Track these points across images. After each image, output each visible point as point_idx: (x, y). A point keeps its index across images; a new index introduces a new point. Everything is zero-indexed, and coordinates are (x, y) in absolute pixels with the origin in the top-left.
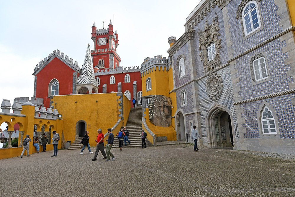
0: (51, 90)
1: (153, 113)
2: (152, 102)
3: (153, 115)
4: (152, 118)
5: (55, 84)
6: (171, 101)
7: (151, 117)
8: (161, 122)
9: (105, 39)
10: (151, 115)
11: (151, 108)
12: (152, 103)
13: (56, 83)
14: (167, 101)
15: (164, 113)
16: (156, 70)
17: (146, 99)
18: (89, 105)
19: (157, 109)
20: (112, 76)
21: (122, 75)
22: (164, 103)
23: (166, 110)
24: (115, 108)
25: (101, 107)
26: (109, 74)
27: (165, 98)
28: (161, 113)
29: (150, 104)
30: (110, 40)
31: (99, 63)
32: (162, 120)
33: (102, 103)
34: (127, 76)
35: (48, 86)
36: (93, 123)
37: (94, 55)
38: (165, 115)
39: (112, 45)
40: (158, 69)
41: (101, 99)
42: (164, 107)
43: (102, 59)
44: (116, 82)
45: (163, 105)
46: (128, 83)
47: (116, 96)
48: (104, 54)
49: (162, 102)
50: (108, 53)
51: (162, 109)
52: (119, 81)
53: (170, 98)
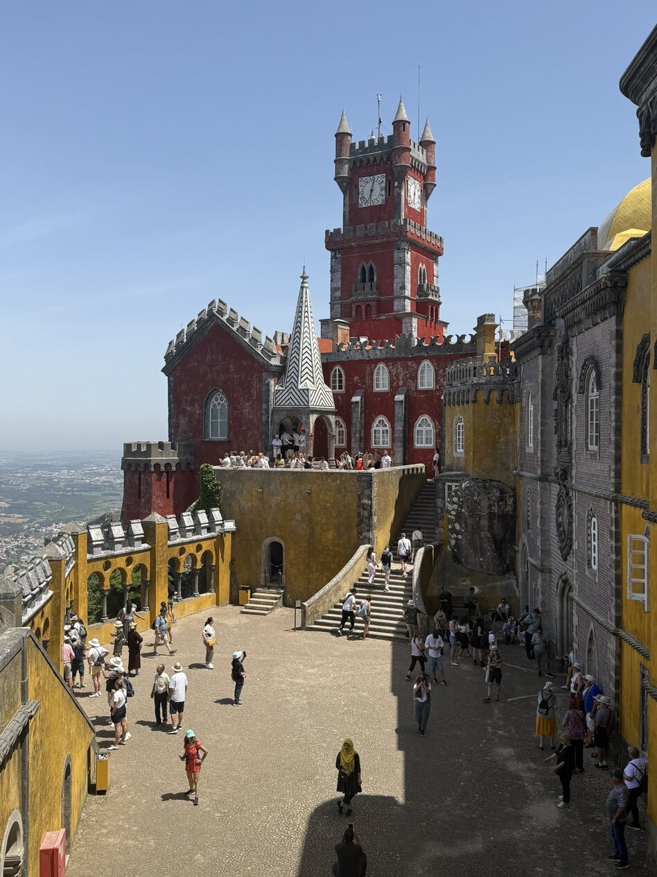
0: (211, 420)
1: (458, 533)
2: (455, 499)
3: (460, 537)
4: (457, 546)
5: (219, 401)
6: (515, 502)
7: (453, 542)
8: (481, 559)
9: (380, 179)
10: (452, 536)
11: (453, 517)
12: (455, 503)
13: (221, 400)
14: (502, 499)
15: (489, 535)
16: (475, 401)
17: (448, 484)
18: (291, 500)
19: (470, 521)
20: (381, 365)
21: (409, 363)
22: (490, 506)
23: (500, 526)
24: (354, 514)
25: (319, 508)
26: (372, 357)
27: (494, 490)
28: (482, 534)
29: (450, 505)
30: (396, 184)
31: (359, 277)
32: (483, 555)
33: (321, 496)
34: (424, 367)
35: (201, 408)
36: (300, 547)
37: (344, 248)
38: (495, 540)
39: (406, 201)
40: (482, 396)
41: (318, 486)
42: (491, 516)
43: (371, 262)
44: (391, 387)
45: (487, 511)
46: (426, 392)
47: (356, 481)
48: (376, 244)
49: (485, 504)
50: (390, 239)
51: (484, 523)
52: (401, 383)
53: (514, 489)
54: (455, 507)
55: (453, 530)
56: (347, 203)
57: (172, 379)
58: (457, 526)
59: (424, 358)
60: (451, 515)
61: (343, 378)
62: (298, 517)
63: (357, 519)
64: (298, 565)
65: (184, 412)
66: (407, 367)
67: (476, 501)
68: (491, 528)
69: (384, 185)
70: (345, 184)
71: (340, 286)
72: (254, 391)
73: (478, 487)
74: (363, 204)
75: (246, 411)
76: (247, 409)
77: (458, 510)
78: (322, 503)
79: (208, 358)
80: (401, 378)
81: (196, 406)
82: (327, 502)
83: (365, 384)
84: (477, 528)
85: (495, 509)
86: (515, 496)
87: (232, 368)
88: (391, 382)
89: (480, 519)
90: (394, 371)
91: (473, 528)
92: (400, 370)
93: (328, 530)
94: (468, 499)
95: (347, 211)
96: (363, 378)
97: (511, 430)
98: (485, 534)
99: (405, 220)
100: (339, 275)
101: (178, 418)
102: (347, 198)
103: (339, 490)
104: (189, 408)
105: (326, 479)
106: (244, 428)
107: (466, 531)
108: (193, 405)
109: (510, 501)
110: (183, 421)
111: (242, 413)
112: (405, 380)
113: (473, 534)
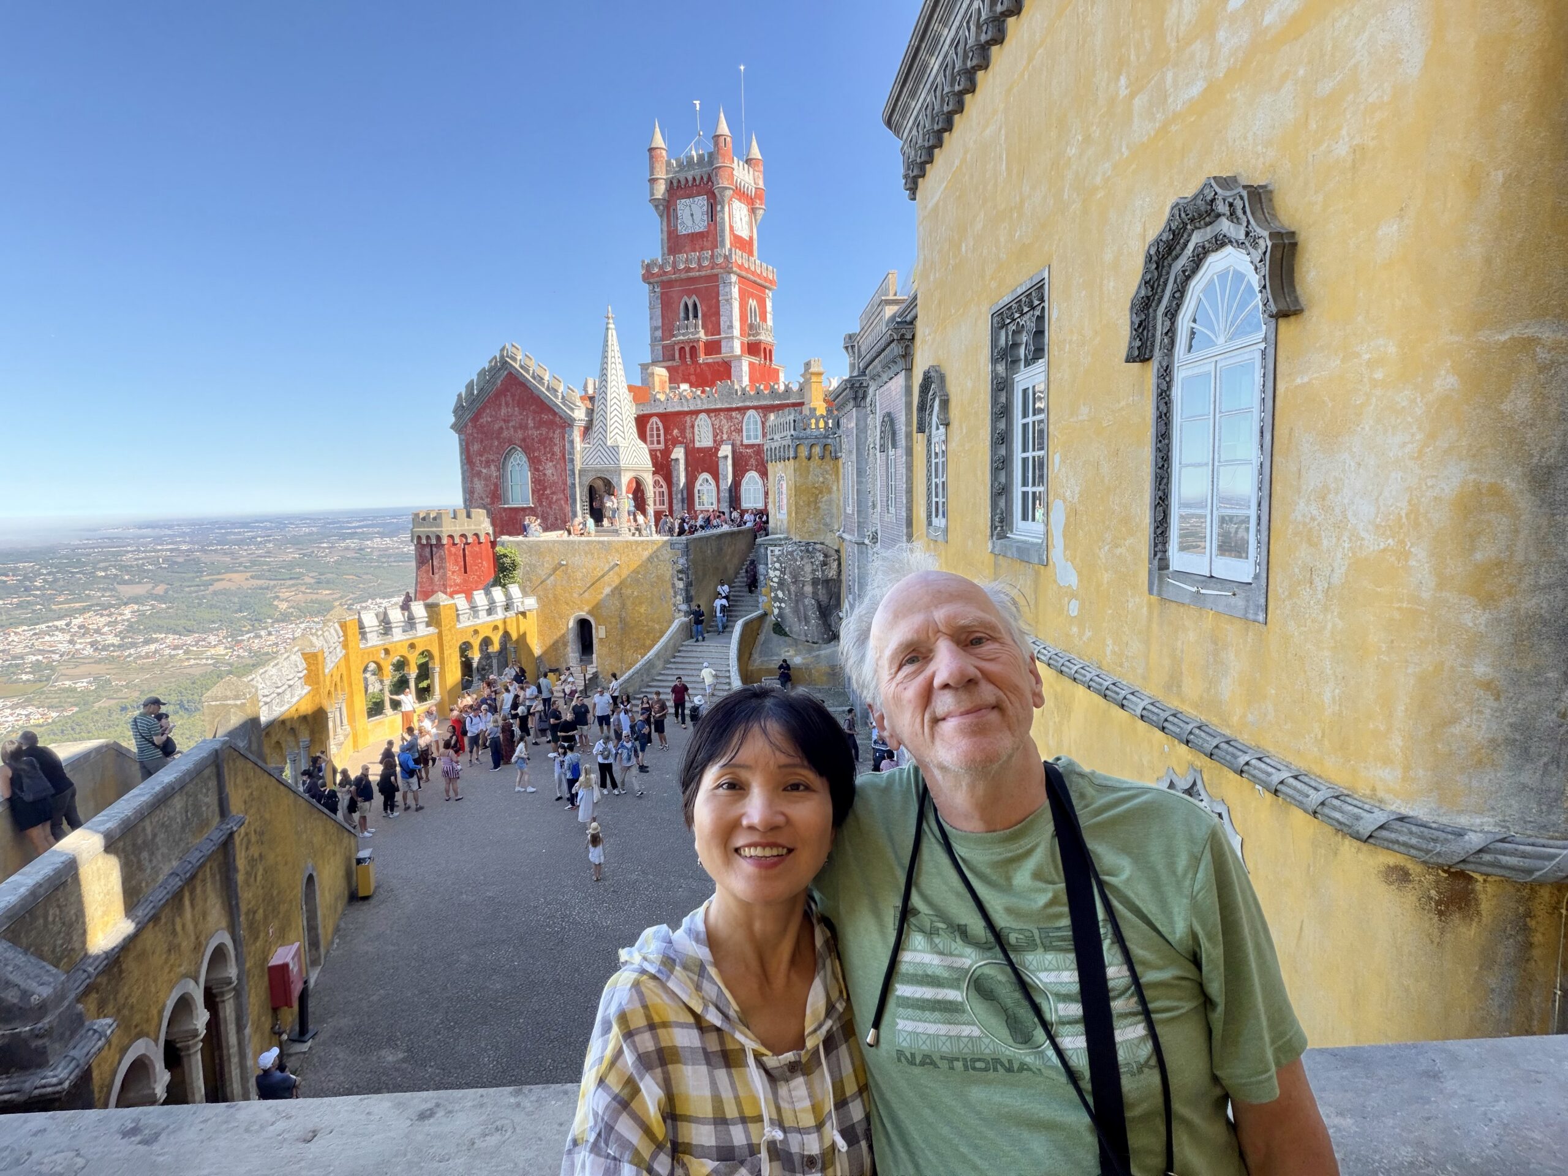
0: (510, 483)
1: (781, 601)
2: (778, 565)
3: (783, 605)
4: (780, 615)
5: (518, 461)
6: (839, 566)
8: (806, 627)
9: (700, 202)
10: (776, 605)
11: (776, 585)
12: (778, 570)
13: (521, 459)
14: (824, 564)
15: (813, 602)
16: (795, 458)
17: (770, 548)
18: (598, 572)
19: (793, 588)
20: (703, 416)
21: (734, 414)
22: (814, 571)
23: (824, 592)
24: (668, 584)
25: (629, 580)
26: (692, 408)
27: (818, 554)
28: (806, 601)
29: (773, 572)
30: (719, 208)
31: (682, 315)
32: (807, 622)
33: (631, 568)
34: (749, 418)
35: (499, 470)
36: (611, 623)
37: (662, 282)
38: (820, 606)
39: (731, 227)
40: (804, 452)
41: (628, 556)
42: (815, 582)
43: (694, 297)
44: (715, 441)
45: (811, 577)
46: (752, 446)
47: (669, 549)
48: (701, 277)
49: (808, 568)
50: (715, 271)
51: (808, 589)
52: (725, 437)
53: (838, 551)
54: (778, 573)
55: (776, 599)
56: (665, 229)
57: (463, 437)
59: (748, 408)
60: (774, 582)
61: (662, 432)
62: (608, 592)
63: (670, 589)
64: (609, 642)
65: (479, 473)
66: (731, 418)
67: (799, 567)
68: (815, 594)
69: (705, 208)
70: (661, 207)
71: (660, 324)
72: (557, 449)
73: (801, 551)
74: (682, 231)
75: (549, 472)
76: (549, 470)
77: (780, 576)
78: (631, 575)
79: (503, 411)
80: (725, 431)
81: (493, 468)
82: (638, 573)
83: (685, 437)
84: (800, 596)
85: (819, 574)
86: (839, 560)
87: (531, 424)
88: (715, 436)
89: (803, 586)
90: (717, 422)
91: (796, 596)
92: (724, 421)
93: (641, 603)
94: (791, 565)
95: (665, 237)
96: (683, 431)
97: (835, 488)
98: (809, 601)
99: (730, 250)
100: (659, 312)
101: (472, 482)
102: (665, 224)
103: (650, 559)
104: (484, 471)
105: (636, 548)
106: (548, 492)
107: (790, 599)
108: (489, 467)
109: (835, 565)
110: (479, 485)
111: (545, 475)
112: (730, 433)
113: (797, 602)
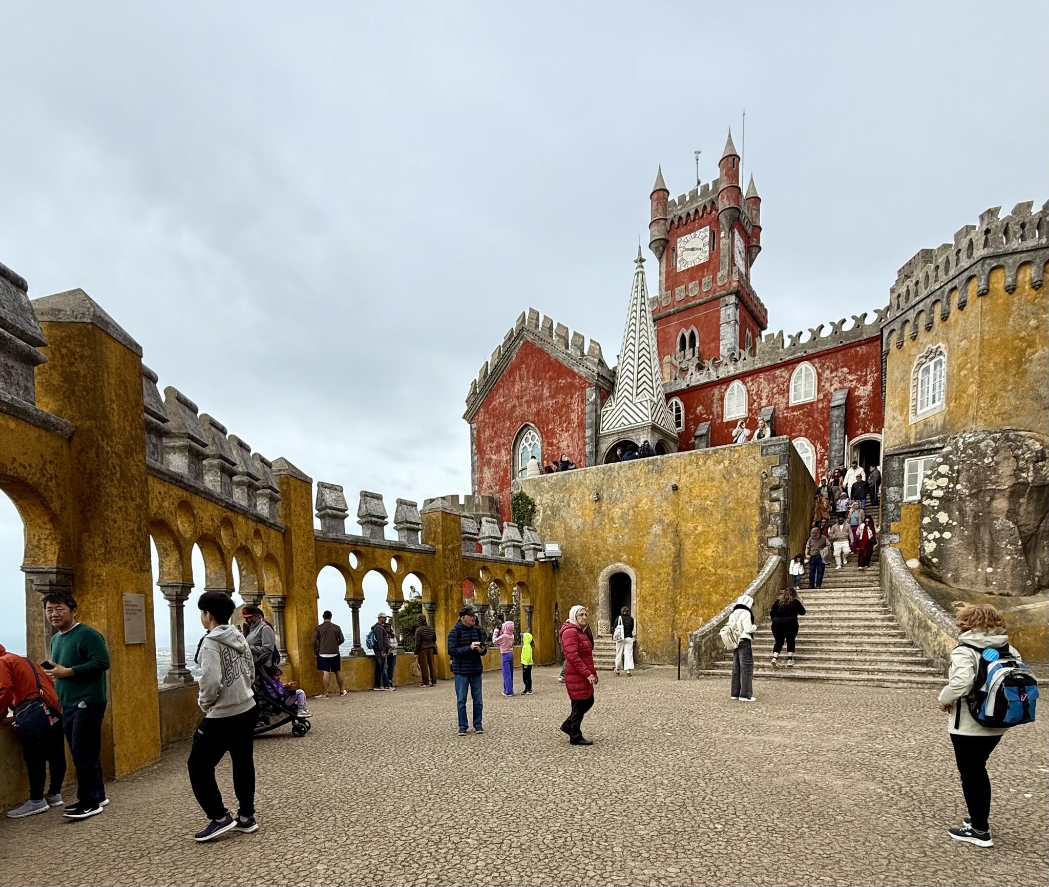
1: (944, 529)
2: (944, 469)
3: (948, 535)
4: (940, 551)
7: (932, 546)
10: (931, 536)
11: (935, 503)
12: (943, 476)
14: (1041, 457)
16: (985, 292)
18: (645, 504)
22: (1019, 471)
23: (1031, 508)
24: (755, 511)
25: (692, 510)
28: (997, 524)
29: (932, 481)
32: (994, 557)
33: (695, 492)
36: (659, 574)
38: (1020, 532)
41: (691, 475)
42: (1015, 493)
45: (1011, 481)
47: (758, 456)
49: (1006, 469)
51: (1001, 504)
54: (943, 482)
55: (935, 526)
58: (943, 517)
60: (932, 498)
62: (657, 529)
63: (757, 519)
64: (656, 603)
67: (989, 467)
68: (1012, 514)
77: (947, 487)
78: (695, 502)
82: (706, 498)
84: (984, 516)
85: (1028, 476)
89: (992, 499)
91: (976, 516)
93: (706, 543)
94: (972, 464)
103: (727, 476)
105: (705, 462)
107: (962, 522)
113: (977, 527)
